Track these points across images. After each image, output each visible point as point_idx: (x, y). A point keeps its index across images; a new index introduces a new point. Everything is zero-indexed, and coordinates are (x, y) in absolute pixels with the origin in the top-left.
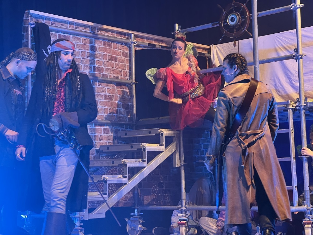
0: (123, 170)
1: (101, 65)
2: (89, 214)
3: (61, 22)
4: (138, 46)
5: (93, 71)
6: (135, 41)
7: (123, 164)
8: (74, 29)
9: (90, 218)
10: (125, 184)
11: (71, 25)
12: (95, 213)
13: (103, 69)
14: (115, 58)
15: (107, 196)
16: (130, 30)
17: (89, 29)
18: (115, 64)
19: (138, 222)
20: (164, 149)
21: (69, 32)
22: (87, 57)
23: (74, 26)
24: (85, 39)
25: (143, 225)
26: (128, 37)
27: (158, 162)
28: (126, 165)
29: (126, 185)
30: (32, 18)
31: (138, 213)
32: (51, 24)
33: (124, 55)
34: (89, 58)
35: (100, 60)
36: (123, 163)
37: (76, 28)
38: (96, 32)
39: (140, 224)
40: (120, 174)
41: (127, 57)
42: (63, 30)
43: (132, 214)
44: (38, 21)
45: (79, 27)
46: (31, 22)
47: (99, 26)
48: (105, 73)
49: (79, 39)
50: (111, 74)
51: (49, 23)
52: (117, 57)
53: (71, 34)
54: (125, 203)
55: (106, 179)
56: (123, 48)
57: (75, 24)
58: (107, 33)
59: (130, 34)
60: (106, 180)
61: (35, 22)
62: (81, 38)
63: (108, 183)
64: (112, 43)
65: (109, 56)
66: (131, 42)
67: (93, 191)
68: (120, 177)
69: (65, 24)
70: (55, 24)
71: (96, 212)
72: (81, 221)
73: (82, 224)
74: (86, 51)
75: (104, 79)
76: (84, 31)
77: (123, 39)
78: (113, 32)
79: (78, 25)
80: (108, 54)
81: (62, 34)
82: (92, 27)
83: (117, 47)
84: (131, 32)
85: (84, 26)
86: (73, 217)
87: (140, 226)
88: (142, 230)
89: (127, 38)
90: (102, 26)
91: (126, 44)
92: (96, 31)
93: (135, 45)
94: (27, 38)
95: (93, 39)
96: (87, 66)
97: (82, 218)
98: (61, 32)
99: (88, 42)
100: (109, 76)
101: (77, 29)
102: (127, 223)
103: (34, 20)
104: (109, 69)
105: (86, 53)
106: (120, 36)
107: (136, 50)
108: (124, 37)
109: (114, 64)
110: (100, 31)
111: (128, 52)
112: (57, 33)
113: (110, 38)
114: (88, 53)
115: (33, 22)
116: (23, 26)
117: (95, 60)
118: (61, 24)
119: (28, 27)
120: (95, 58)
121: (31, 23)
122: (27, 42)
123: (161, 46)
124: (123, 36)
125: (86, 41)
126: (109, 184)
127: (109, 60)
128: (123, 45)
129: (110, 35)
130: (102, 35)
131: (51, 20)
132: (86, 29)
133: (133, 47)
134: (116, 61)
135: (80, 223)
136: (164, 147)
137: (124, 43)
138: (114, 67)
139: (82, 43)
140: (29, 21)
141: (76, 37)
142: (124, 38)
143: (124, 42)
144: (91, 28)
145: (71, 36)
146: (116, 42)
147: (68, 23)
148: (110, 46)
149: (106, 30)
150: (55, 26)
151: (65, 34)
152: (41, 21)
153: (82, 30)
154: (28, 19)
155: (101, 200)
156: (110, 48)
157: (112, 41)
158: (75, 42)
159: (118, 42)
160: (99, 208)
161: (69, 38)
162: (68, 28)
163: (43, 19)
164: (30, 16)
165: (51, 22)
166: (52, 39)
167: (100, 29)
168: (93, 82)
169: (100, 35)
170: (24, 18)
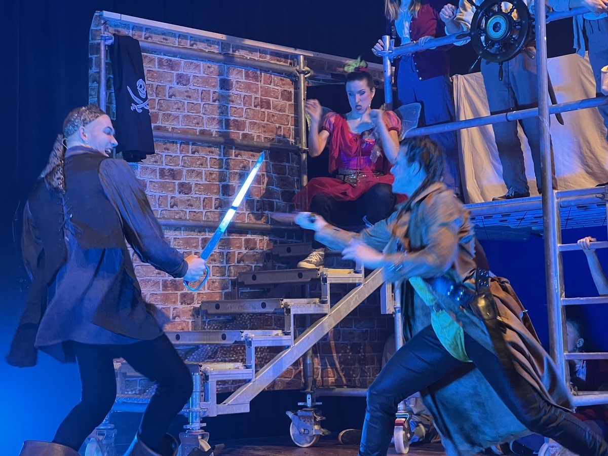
0: (284, 320)
1: (240, 117)
2: (218, 405)
3: (163, 34)
4: (312, 78)
5: (224, 127)
6: (306, 68)
7: (283, 308)
8: (188, 46)
9: (220, 413)
10: (288, 347)
11: (182, 39)
12: (229, 403)
13: (244, 123)
14: (268, 103)
15: (253, 371)
16: (296, 48)
17: (217, 47)
18: (268, 114)
19: (313, 420)
20: (363, 279)
21: (179, 53)
22: (214, 101)
23: (189, 41)
24: (209, 67)
25: (322, 424)
26: (292, 61)
27: (352, 304)
28: (289, 311)
29: (290, 350)
30: (107, 28)
31: (312, 401)
32: (143, 39)
33: (286, 96)
34: (217, 103)
35: (238, 107)
36: (282, 306)
37: (192, 45)
38: (231, 52)
39: (316, 423)
40: (278, 328)
41: (291, 101)
42: (166, 48)
43: (300, 404)
44: (118, 31)
45: (198, 43)
46: (106, 34)
47: (237, 41)
48: (247, 132)
49: (197, 66)
50: (259, 133)
51: (140, 36)
52: (271, 102)
53: (183, 56)
54: (288, 383)
55: (250, 338)
56: (284, 82)
57: (189, 37)
58: (252, 53)
59: (297, 56)
61: (114, 35)
62: (202, 64)
63: (254, 345)
64: (261, 74)
65: (256, 98)
66: (298, 71)
67: (225, 361)
68: (277, 335)
69: (171, 38)
70: (152, 38)
71: (230, 400)
72: (203, 418)
73: (205, 425)
75: (245, 143)
76: (207, 51)
77: (283, 65)
78: (263, 51)
79: (195, 39)
80: (254, 96)
81: (167, 57)
82: (222, 43)
83: (271, 82)
84: (298, 52)
85: (207, 40)
86: (188, 411)
87: (316, 427)
88: (321, 435)
89: (291, 64)
90: (244, 40)
91: (290, 75)
92: (229, 51)
93: (306, 76)
94: (99, 66)
95: (225, 65)
96: (214, 119)
97: (205, 412)
98: (162, 54)
99: (216, 73)
100: (255, 137)
101: (195, 47)
102: (290, 421)
103: (112, 30)
104: (256, 123)
106: (278, 61)
107: (307, 87)
108: (284, 62)
109: (266, 113)
110: (239, 51)
111: (293, 91)
112: (155, 55)
113: (257, 63)
115: (110, 34)
116: (91, 42)
117: (229, 106)
118: (163, 39)
119: (99, 44)
120: (228, 104)
121: (106, 37)
122: (99, 73)
124: (283, 60)
125: (212, 69)
126: (256, 348)
127: (255, 106)
128: (283, 78)
129: (257, 59)
130: (243, 57)
131: (144, 30)
132: (211, 46)
133: (302, 82)
134: (269, 108)
135: (201, 422)
136: (362, 275)
137: (284, 74)
138: (266, 119)
139: (204, 73)
140: (101, 33)
141: (192, 63)
142: (285, 64)
143: (284, 71)
144: (220, 44)
145: (183, 61)
146: (269, 71)
147: (177, 35)
148: (256, 78)
149: (248, 48)
150: (150, 42)
151: (170, 58)
152: (125, 32)
153: (205, 50)
154: (99, 28)
155: (241, 378)
156: (257, 83)
157: (261, 70)
158: (189, 72)
159: (273, 72)
160: (237, 394)
161: (178, 64)
162: (177, 45)
163: (128, 28)
164: (104, 23)
165: (144, 33)
166: (146, 66)
167: (238, 48)
168: (224, 148)
169: (238, 58)
170: (93, 28)
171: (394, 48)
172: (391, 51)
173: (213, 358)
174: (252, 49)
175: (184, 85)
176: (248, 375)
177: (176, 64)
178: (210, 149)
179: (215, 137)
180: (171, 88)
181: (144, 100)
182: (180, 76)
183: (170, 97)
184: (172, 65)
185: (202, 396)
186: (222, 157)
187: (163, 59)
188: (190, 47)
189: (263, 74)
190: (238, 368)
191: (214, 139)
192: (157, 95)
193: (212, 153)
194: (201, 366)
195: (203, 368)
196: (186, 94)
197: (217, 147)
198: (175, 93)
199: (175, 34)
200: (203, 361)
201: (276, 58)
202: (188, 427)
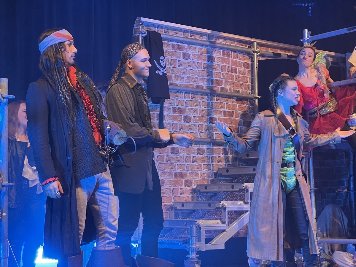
0: (244, 196)
1: (219, 78)
2: (206, 244)
3: (175, 30)
4: (261, 55)
5: (210, 84)
6: (258, 50)
7: (244, 189)
9: (207, 249)
10: (247, 211)
11: (186, 33)
12: (213, 243)
13: (221, 82)
14: (236, 70)
15: (226, 225)
16: (252, 38)
17: (206, 37)
18: (236, 76)
21: (184, 41)
22: (204, 69)
23: (190, 34)
24: (201, 49)
26: (249, 45)
28: (247, 190)
30: (143, 27)
32: (163, 33)
33: (246, 65)
34: (206, 70)
35: (218, 72)
36: (244, 187)
37: (191, 36)
38: (214, 40)
40: (241, 200)
41: (249, 68)
42: (176, 38)
44: (150, 29)
45: (195, 35)
46: (143, 30)
47: (217, 33)
48: (224, 87)
49: (195, 48)
50: (230, 87)
51: (161, 31)
52: (237, 69)
53: (186, 43)
55: (225, 205)
56: (245, 58)
57: (190, 32)
58: (226, 41)
59: (253, 42)
60: (225, 207)
61: (147, 31)
62: (197, 47)
63: (227, 210)
64: (231, 52)
65: (228, 67)
66: (253, 51)
67: (210, 219)
68: (241, 204)
69: (179, 32)
70: (168, 33)
72: (198, 252)
73: (198, 255)
74: (203, 62)
75: (222, 93)
76: (200, 39)
77: (244, 47)
78: (233, 40)
79: (193, 33)
80: (227, 65)
81: (177, 43)
82: (209, 35)
83: (237, 58)
84: (253, 40)
85: (200, 33)
86: (189, 247)
89: (249, 47)
90: (221, 33)
91: (248, 53)
92: (213, 39)
93: (258, 54)
95: (211, 48)
96: (204, 79)
97: (199, 248)
98: (174, 41)
99: (205, 52)
100: (228, 90)
101: (193, 37)
103: (146, 28)
104: (228, 82)
105: (203, 64)
106: (241, 45)
107: (259, 61)
109: (235, 76)
110: (218, 40)
111: (250, 63)
112: (170, 42)
113: (229, 47)
114: (204, 64)
115: (145, 31)
116: (134, 35)
117: (213, 71)
119: (138, 36)
120: (213, 70)
121: (142, 32)
123: (287, 55)
124: (244, 44)
125: (203, 50)
126: (228, 212)
127: (228, 72)
128: (244, 55)
129: (229, 44)
130: (221, 44)
131: (164, 28)
132: (202, 37)
133: (256, 57)
134: (236, 72)
135: (196, 254)
137: (245, 53)
138: (234, 79)
139: (198, 52)
140: (140, 30)
141: (191, 46)
142: (245, 47)
143: (245, 51)
144: (208, 36)
145: (186, 46)
146: (236, 51)
147: (183, 30)
148: (229, 55)
149: (224, 38)
150: (168, 35)
151: (179, 44)
152: (153, 29)
153: (199, 39)
154: (139, 27)
155: (219, 229)
156: (229, 58)
157: (231, 51)
158: (190, 52)
159: (238, 52)
160: (217, 239)
161: (183, 47)
162: (183, 36)
163: (155, 27)
164: (141, 24)
165: (164, 30)
166: (165, 49)
167: (218, 37)
168: (210, 96)
169: (218, 43)
170: (135, 27)
171: (310, 37)
172: (309, 39)
173: (203, 218)
174: (226, 39)
175: (187, 59)
176: (224, 227)
177: (182, 47)
178: (202, 96)
179: (204, 89)
180: (179, 61)
181: (164, 68)
182: (184, 54)
183: (179, 66)
184: (180, 48)
185: (197, 239)
186: (209, 101)
187: (175, 44)
188: (190, 37)
189: (233, 53)
190: (218, 223)
191: (204, 90)
192: (171, 65)
193: (203, 98)
194: (196, 221)
195: (197, 223)
196: (188, 64)
197: (206, 96)
198: (181, 64)
199: (182, 30)
200: (197, 219)
201: (240, 43)
202: (189, 256)
